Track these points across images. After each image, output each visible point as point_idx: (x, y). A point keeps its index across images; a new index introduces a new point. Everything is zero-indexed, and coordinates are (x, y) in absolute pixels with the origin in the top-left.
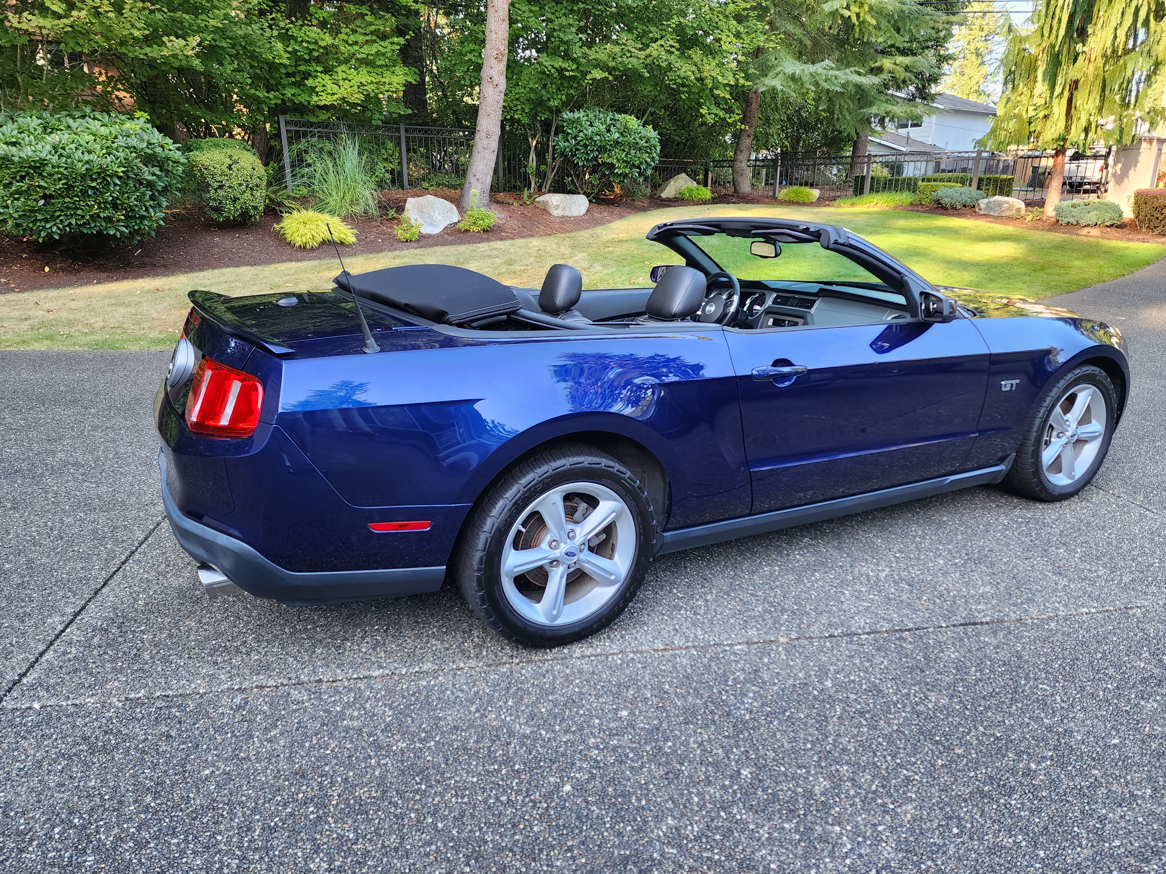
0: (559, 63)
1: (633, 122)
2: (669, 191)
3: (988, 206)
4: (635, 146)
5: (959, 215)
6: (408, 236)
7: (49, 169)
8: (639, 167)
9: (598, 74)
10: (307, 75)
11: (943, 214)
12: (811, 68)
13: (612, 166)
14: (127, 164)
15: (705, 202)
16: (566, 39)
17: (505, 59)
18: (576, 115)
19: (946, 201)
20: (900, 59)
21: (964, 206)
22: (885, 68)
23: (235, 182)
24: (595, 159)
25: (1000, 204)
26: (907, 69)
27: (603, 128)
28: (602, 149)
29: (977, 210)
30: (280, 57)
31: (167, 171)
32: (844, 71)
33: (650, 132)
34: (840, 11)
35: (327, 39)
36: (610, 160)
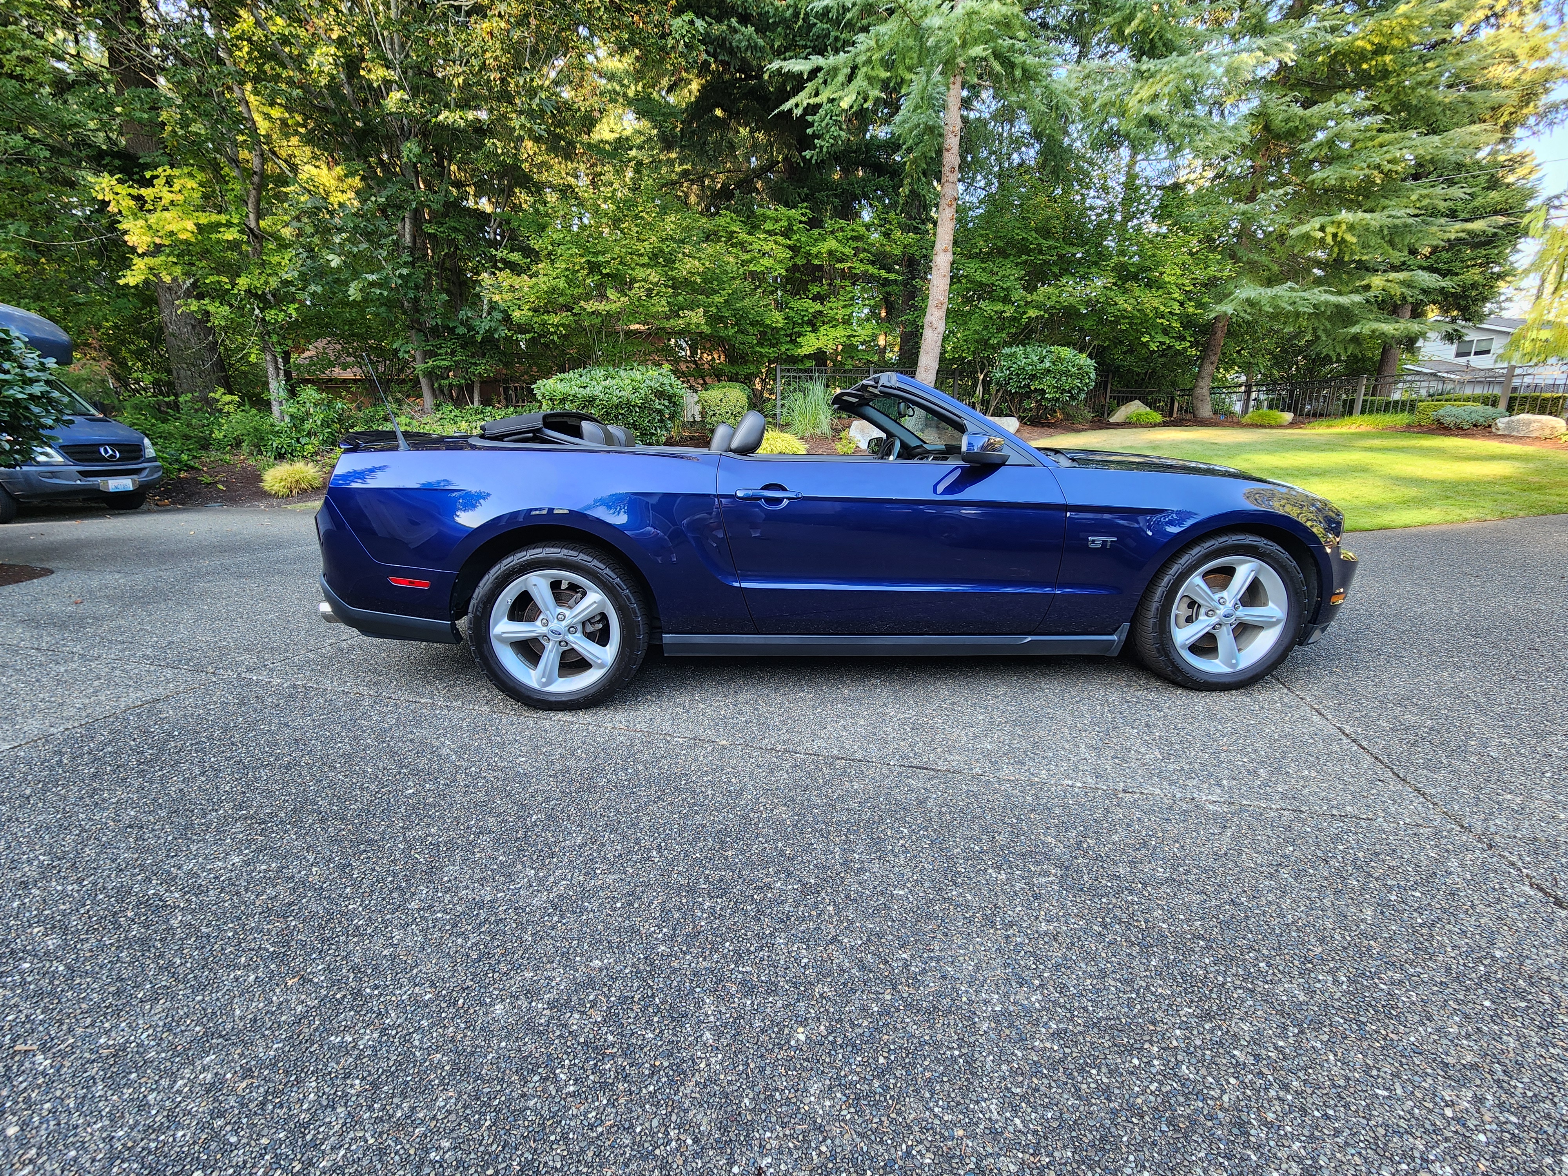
0: (999, 307)
1: (1066, 352)
2: (1119, 415)
3: (1509, 425)
4: (1066, 373)
5: (1466, 435)
6: (845, 450)
7: (597, 402)
8: (1070, 392)
9: (1032, 313)
10: (800, 335)
11: (1446, 435)
12: (1269, 292)
13: (1043, 392)
14: (645, 399)
15: (1155, 425)
16: (1005, 286)
17: (945, 307)
18: (1013, 350)
19: (1448, 421)
20: (1392, 275)
21: (1475, 426)
22: (1373, 285)
23: (723, 411)
24: (1028, 386)
25: (1528, 423)
26: (1402, 283)
27: (1036, 359)
28: (1033, 377)
29: (1494, 430)
30: (777, 322)
31: (675, 403)
32: (1312, 291)
33: (1084, 359)
34: (1312, 233)
35: (818, 307)
36: (1042, 386)
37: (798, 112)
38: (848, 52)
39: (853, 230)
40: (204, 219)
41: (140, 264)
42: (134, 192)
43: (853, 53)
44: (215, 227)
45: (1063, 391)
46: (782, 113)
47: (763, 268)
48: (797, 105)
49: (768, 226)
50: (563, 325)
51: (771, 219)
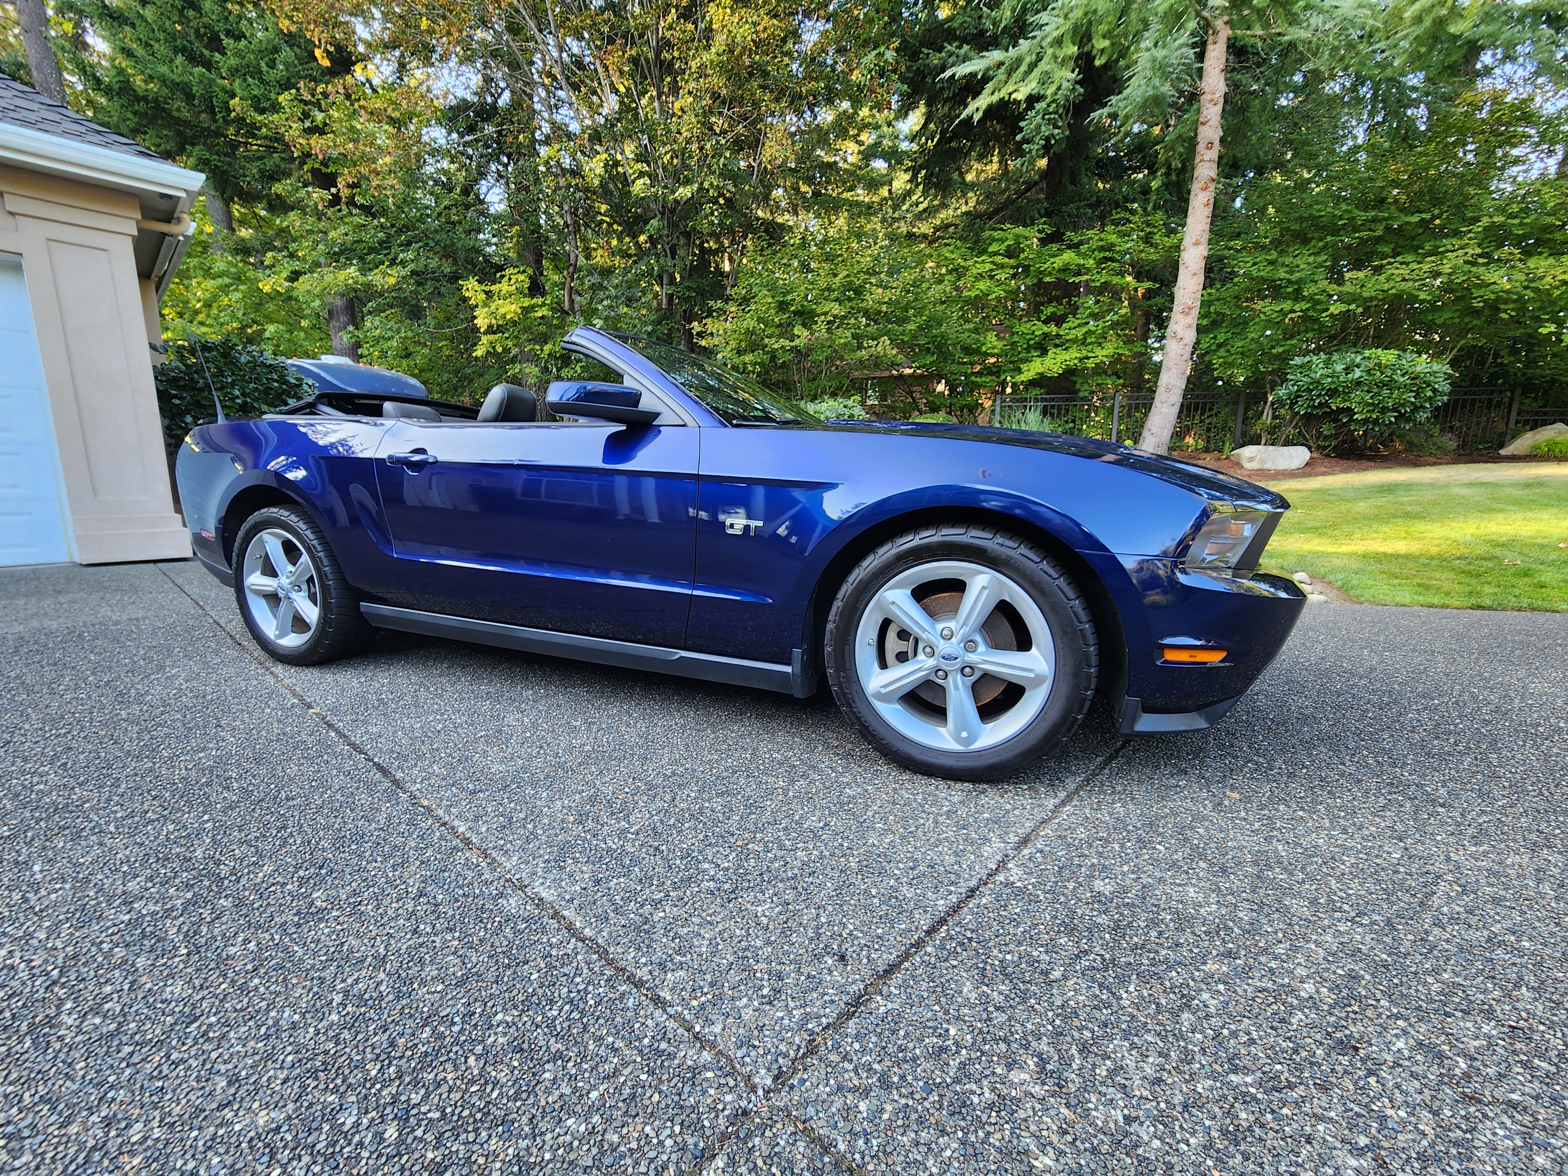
1: (1391, 357)
2: (1520, 445)
4: (1390, 384)
9: (1337, 309)
13: (1349, 410)
17: (1194, 312)
18: (1306, 360)
27: (1340, 368)
28: (1333, 392)
33: (1423, 365)
35: (1053, 329)
36: (1347, 404)
37: (977, 117)
38: (1034, 37)
39: (1101, 240)
40: (527, 302)
41: (485, 339)
42: (487, 289)
43: (1038, 39)
44: (532, 308)
45: (1384, 410)
46: (963, 120)
47: (978, 292)
48: (977, 109)
49: (993, 248)
50: (756, 363)
51: (998, 240)
